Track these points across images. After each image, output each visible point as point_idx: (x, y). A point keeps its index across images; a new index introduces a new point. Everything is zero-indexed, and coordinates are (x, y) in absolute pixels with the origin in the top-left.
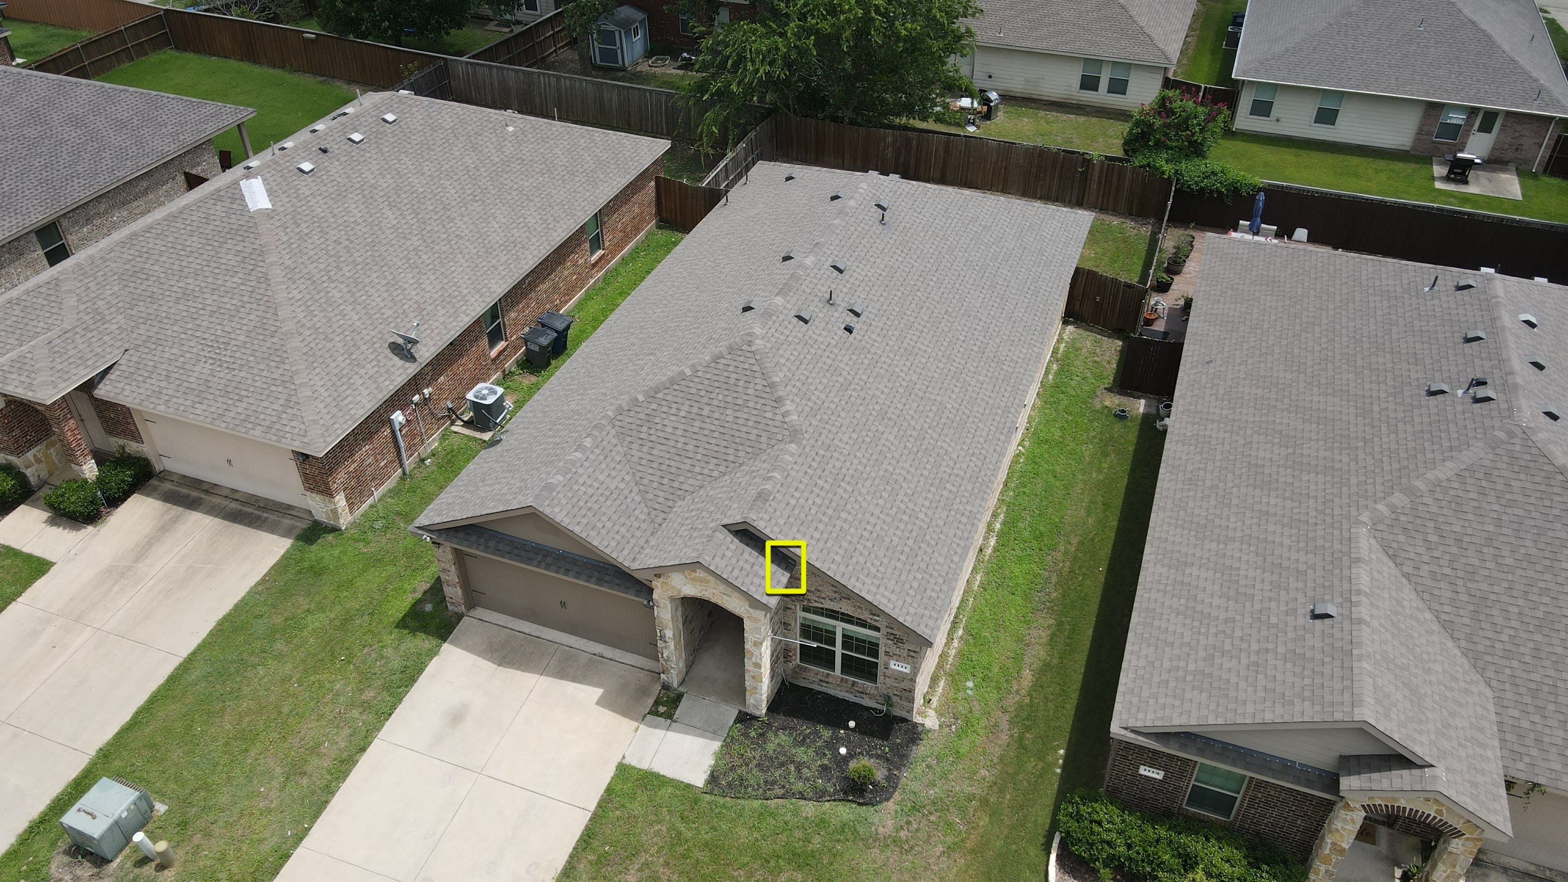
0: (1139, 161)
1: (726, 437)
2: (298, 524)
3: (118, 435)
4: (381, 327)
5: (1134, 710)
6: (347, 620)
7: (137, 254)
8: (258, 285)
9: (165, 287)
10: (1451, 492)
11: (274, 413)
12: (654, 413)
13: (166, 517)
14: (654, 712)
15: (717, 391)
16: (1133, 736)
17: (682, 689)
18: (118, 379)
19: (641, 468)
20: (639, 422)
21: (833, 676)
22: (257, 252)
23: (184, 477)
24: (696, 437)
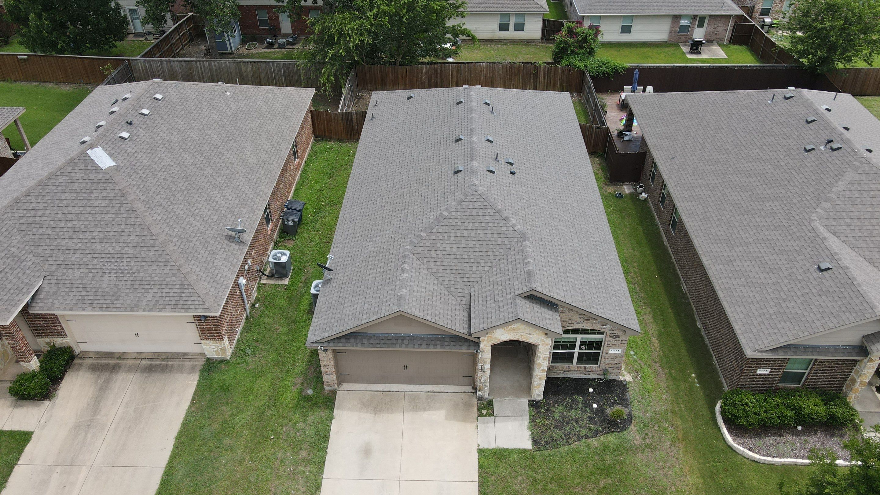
0: (564, 63)
1: (484, 246)
2: (196, 363)
3: (46, 335)
4: (215, 227)
5: (754, 341)
6: (261, 413)
7: (25, 212)
8: (129, 216)
9: (58, 230)
10: (847, 196)
11: (175, 295)
12: (434, 242)
13: (100, 382)
14: (481, 415)
15: (468, 221)
16: (759, 354)
17: (491, 398)
18: (46, 297)
19: (440, 275)
20: (428, 249)
21: (572, 367)
22: (119, 195)
23: (98, 353)
24: (465, 250)
